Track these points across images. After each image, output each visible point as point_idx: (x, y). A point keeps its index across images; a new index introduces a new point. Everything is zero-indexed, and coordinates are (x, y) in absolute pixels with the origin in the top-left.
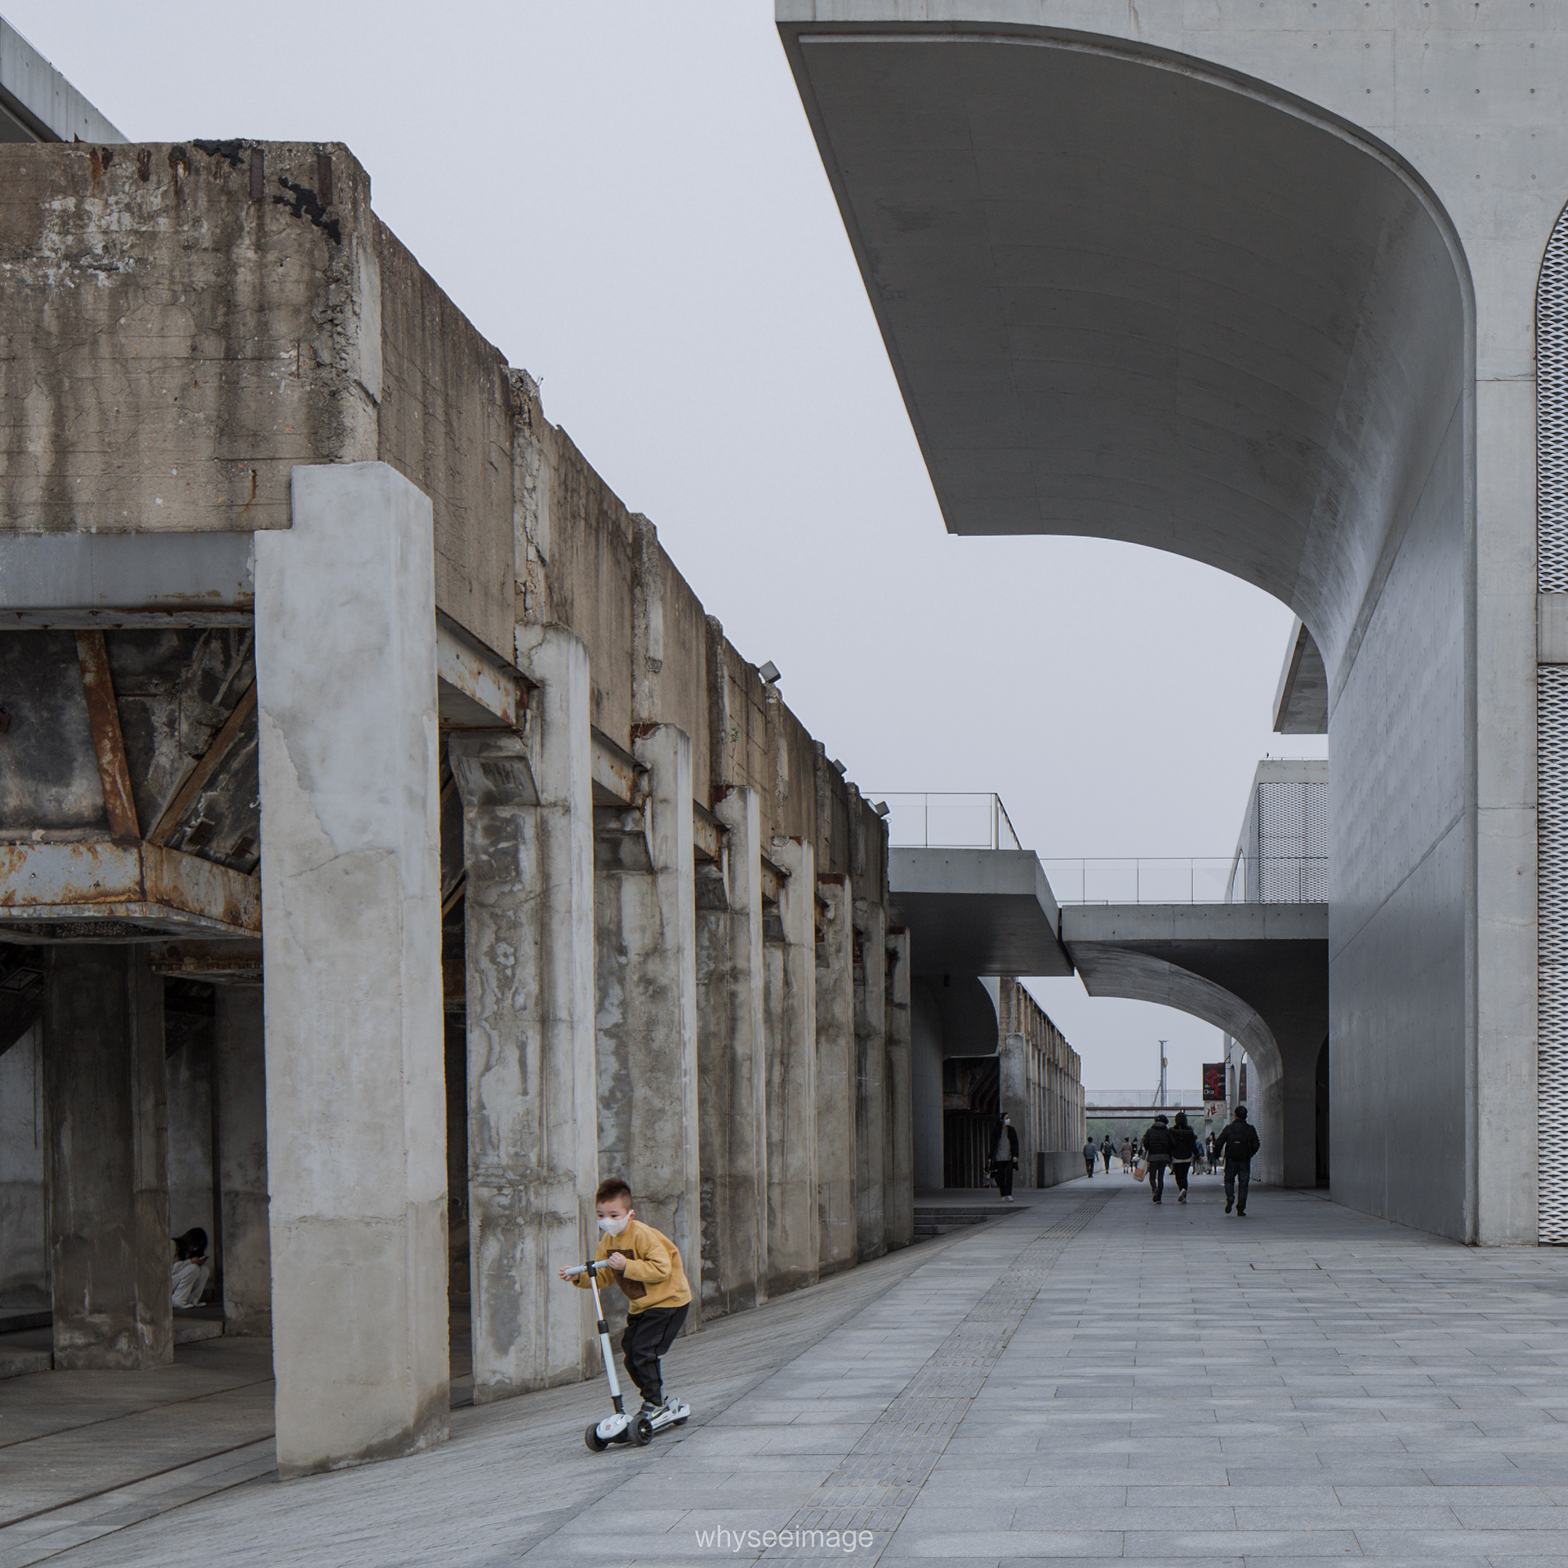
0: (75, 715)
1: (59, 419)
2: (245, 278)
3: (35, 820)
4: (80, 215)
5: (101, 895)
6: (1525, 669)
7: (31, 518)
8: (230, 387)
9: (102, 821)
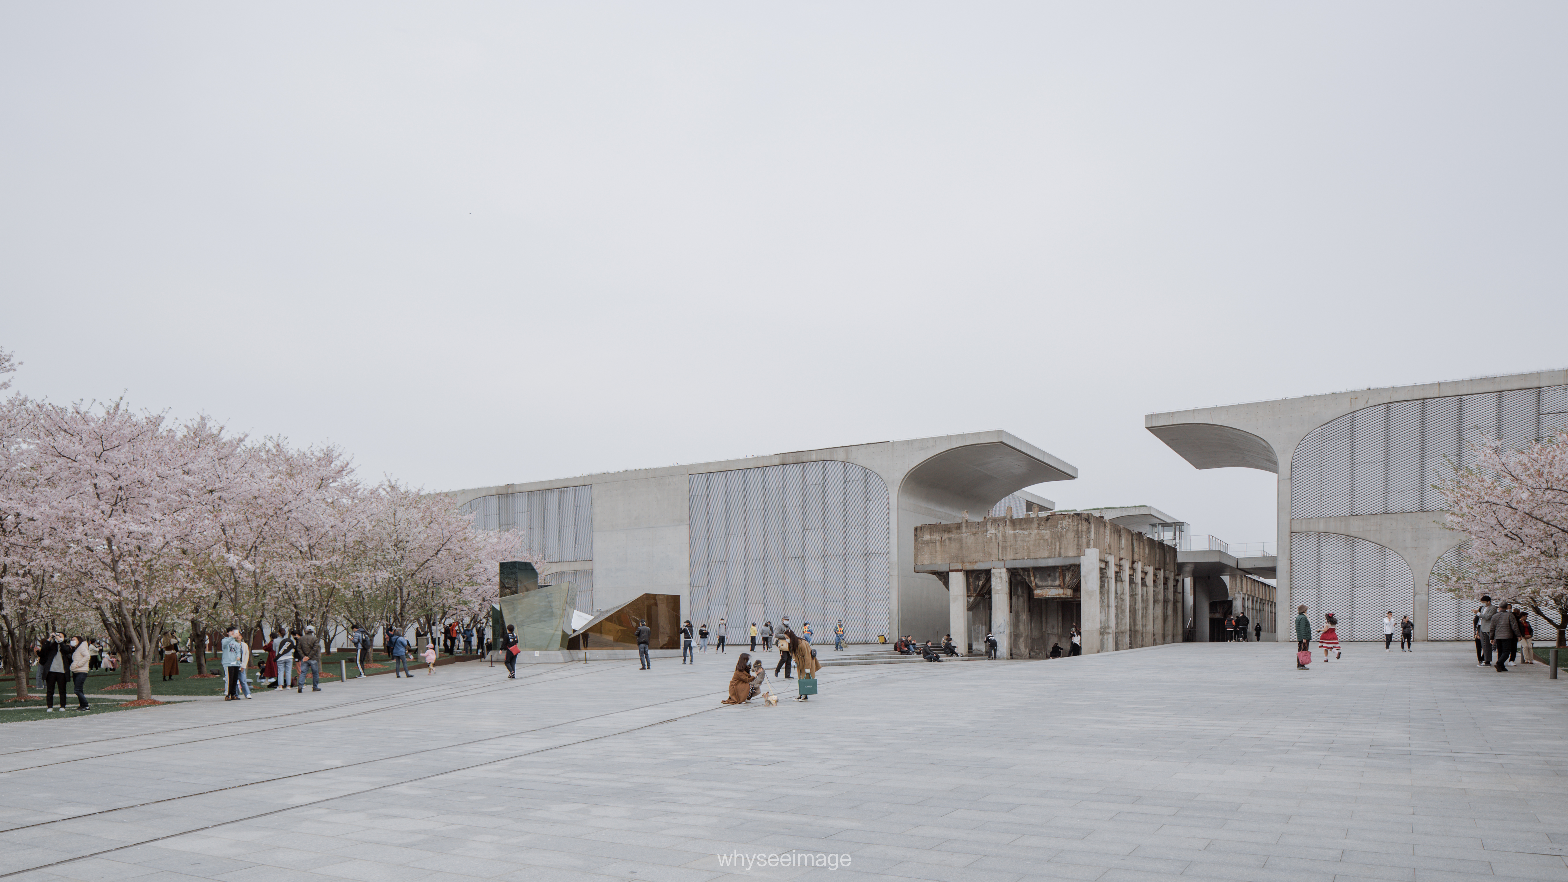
0: (1057, 574)
1: (1060, 545)
2: (1080, 529)
3: (1051, 586)
4: (1062, 523)
5: (1059, 594)
6: (1288, 533)
7: (1057, 556)
8: (1078, 540)
9: (1060, 586)
